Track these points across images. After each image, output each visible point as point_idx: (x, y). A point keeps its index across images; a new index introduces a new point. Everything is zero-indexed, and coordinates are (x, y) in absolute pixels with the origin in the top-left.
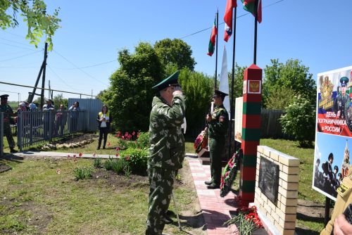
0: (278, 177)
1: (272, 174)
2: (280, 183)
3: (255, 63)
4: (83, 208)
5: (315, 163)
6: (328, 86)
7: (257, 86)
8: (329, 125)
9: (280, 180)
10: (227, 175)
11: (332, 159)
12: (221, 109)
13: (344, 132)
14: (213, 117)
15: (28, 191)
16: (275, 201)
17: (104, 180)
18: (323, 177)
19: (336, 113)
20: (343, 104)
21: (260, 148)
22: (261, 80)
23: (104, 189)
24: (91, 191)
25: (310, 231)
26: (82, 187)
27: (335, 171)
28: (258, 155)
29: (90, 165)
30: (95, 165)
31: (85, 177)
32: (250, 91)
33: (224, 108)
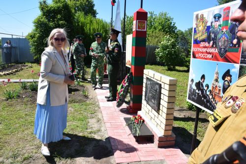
0: (160, 93)
1: (156, 91)
2: (162, 97)
3: (142, 7)
5: (190, 83)
6: (203, 22)
7: (143, 25)
8: (202, 53)
9: (162, 95)
10: (122, 91)
11: (204, 79)
12: (116, 43)
13: (215, 58)
14: (110, 49)
16: (158, 110)
17: (29, 99)
18: (196, 93)
19: (209, 43)
20: (215, 36)
21: (145, 71)
22: (146, 20)
23: (29, 106)
24: (18, 108)
26: (11, 105)
27: (206, 88)
28: (145, 76)
29: (18, 88)
30: (22, 87)
31: (13, 97)
32: (138, 29)
33: (118, 42)
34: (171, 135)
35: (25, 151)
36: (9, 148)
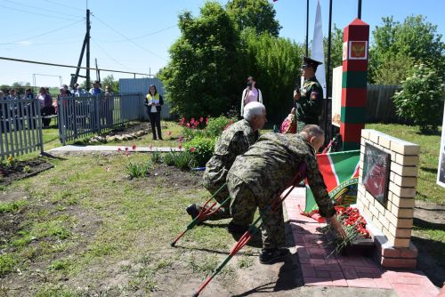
0: (389, 170)
1: (381, 166)
2: (391, 178)
3: (359, 17)
4: (139, 212)
5: (442, 152)
7: (362, 50)
9: (392, 174)
12: (313, 83)
14: (302, 94)
15: (73, 192)
16: (384, 201)
17: (164, 178)
21: (364, 133)
22: (368, 40)
23: (164, 189)
24: (148, 192)
25: (432, 241)
26: (137, 187)
28: (363, 142)
29: (147, 160)
30: (153, 160)
31: (140, 174)
32: (352, 56)
33: (317, 81)
34: (408, 248)
35: (159, 256)
36: (137, 249)
